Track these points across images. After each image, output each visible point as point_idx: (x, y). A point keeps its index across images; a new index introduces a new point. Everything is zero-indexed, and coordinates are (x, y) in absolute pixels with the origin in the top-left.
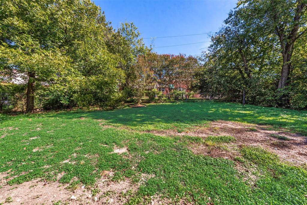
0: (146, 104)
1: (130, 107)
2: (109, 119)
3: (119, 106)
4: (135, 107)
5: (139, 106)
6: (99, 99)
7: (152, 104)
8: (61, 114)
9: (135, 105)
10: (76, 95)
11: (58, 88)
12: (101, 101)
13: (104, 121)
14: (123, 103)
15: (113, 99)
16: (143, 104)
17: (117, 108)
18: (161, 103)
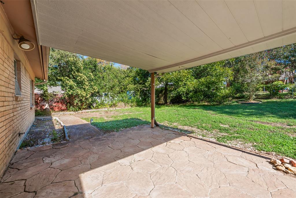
0: (262, 100)
1: (238, 103)
2: (216, 111)
3: (226, 102)
4: (246, 103)
5: (251, 102)
6: (207, 96)
7: (274, 100)
8: (181, 106)
9: (245, 102)
10: (191, 93)
11: (182, 89)
12: (209, 97)
13: (212, 112)
14: (230, 99)
15: (219, 95)
16: (257, 100)
17: (224, 104)
18: (292, 99)
